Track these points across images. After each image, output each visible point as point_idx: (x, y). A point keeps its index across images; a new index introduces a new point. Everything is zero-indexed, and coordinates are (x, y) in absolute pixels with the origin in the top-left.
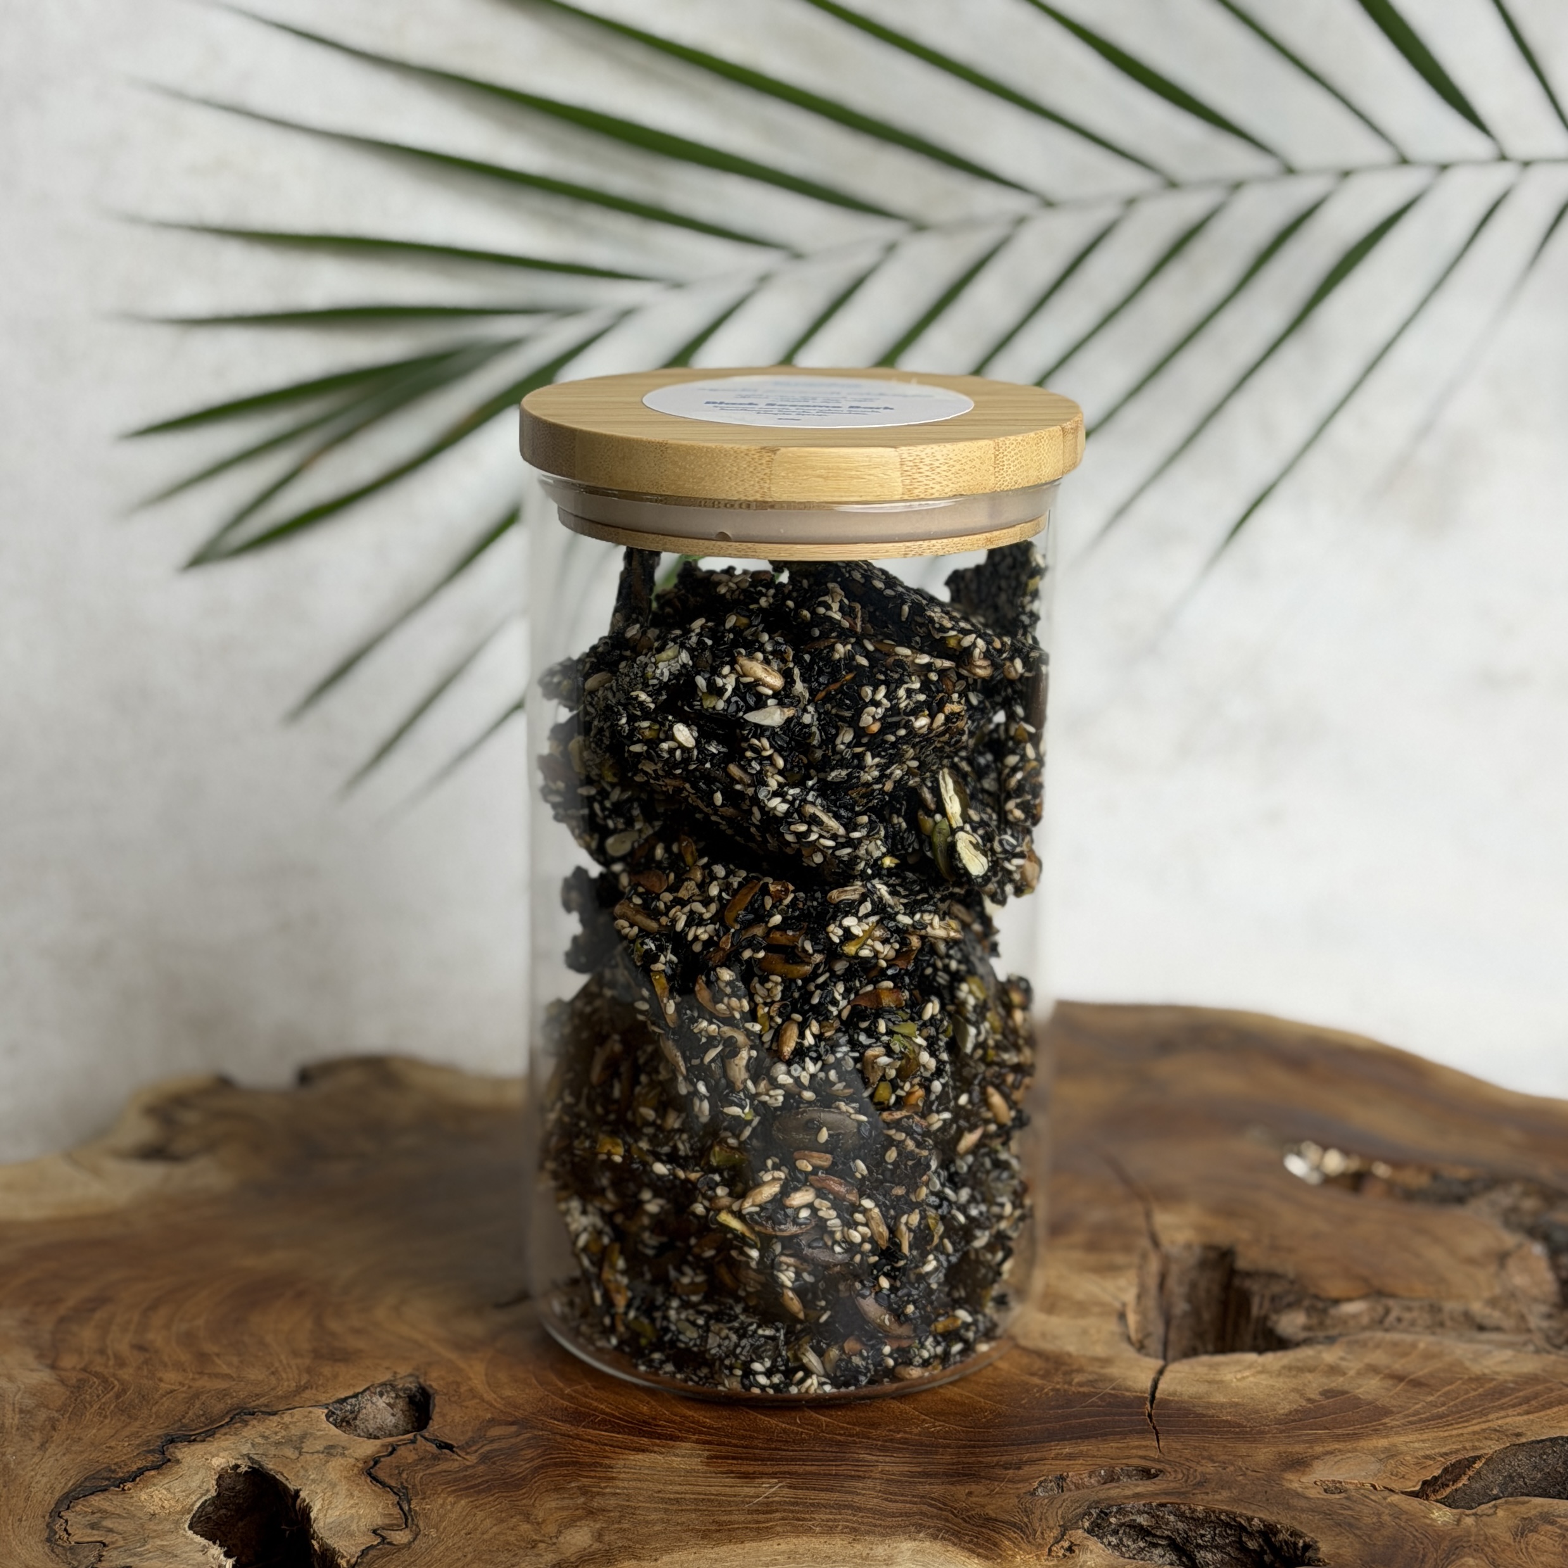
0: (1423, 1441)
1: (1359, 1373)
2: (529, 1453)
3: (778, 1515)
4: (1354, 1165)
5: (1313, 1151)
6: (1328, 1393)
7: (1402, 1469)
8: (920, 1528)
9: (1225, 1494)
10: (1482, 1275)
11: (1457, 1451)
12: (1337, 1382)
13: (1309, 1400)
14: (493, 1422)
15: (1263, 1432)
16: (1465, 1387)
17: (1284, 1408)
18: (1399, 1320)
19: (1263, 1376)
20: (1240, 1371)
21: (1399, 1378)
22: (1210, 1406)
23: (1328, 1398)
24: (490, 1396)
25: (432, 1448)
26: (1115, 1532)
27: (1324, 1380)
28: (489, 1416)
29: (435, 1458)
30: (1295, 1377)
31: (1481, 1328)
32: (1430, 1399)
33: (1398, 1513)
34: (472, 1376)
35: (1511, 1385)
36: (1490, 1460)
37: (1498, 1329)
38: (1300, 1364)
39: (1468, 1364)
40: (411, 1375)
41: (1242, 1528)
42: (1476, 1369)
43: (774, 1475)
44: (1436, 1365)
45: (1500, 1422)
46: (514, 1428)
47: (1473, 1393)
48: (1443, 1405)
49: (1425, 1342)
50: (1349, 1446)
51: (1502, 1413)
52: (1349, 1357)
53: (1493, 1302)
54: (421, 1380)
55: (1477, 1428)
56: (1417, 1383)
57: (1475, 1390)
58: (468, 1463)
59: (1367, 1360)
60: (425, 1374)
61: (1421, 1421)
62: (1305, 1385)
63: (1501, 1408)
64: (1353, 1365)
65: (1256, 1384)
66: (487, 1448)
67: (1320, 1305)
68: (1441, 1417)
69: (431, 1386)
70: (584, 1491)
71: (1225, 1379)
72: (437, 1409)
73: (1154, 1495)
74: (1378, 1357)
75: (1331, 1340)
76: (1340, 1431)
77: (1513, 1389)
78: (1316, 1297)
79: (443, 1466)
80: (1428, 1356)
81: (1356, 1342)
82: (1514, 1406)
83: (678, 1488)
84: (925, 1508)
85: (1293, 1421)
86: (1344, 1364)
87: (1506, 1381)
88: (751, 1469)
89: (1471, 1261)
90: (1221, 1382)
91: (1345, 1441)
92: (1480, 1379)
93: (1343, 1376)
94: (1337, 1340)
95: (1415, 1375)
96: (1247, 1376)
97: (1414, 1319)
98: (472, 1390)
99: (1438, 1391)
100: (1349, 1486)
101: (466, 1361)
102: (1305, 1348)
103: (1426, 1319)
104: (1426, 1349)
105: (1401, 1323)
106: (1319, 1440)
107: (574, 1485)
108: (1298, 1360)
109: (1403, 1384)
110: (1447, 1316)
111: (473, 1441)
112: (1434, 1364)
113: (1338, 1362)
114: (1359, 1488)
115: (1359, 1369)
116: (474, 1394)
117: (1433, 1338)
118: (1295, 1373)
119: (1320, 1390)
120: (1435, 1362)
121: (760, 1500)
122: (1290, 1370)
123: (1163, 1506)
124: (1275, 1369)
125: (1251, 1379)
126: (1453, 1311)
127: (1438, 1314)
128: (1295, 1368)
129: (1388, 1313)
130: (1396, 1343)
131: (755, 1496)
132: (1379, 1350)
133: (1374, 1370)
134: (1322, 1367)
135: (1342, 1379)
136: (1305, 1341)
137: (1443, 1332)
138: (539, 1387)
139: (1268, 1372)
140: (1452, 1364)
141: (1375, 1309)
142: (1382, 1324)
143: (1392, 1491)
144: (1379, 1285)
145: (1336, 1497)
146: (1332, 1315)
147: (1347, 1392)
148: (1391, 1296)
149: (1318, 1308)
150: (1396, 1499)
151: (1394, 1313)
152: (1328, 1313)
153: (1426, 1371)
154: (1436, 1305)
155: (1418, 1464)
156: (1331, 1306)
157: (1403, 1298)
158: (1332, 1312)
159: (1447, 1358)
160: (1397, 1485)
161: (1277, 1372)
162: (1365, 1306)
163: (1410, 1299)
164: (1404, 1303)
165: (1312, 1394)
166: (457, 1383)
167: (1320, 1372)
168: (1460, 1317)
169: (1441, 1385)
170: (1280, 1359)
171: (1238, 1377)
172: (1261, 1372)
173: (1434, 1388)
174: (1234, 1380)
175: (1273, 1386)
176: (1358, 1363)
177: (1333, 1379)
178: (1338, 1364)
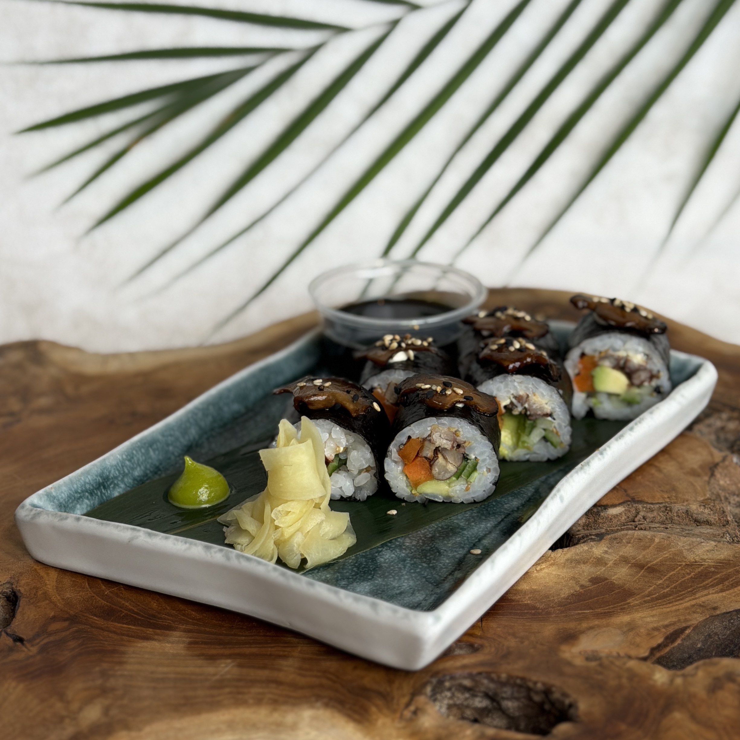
0: (653, 616)
1: (616, 564)
2: (72, 644)
3: (227, 690)
6: (595, 580)
7: (638, 640)
8: (318, 697)
9: (521, 663)
10: (699, 483)
11: (674, 624)
12: (600, 571)
13: (582, 586)
14: (54, 619)
15: (549, 613)
16: (683, 572)
17: (565, 593)
18: (644, 518)
19: (554, 568)
21: (640, 566)
23: (594, 584)
24: (56, 598)
25: (9, 641)
26: (449, 689)
27: (592, 569)
28: (52, 614)
29: (11, 650)
30: (573, 568)
31: (698, 522)
32: (660, 582)
33: (632, 675)
34: (48, 582)
35: (713, 569)
36: (696, 628)
37: (708, 523)
38: (578, 557)
39: (685, 553)
40: (8, 583)
41: (529, 689)
42: (691, 557)
43: (229, 656)
44: (666, 555)
45: (703, 599)
46: (66, 624)
47: (688, 577)
48: (667, 587)
49: (659, 537)
50: (604, 622)
51: (706, 592)
52: (610, 551)
53: (704, 503)
54: (14, 586)
55: (688, 604)
56: (652, 570)
57: (689, 574)
58: (31, 654)
59: (621, 553)
60: (18, 582)
61: (652, 600)
62: (580, 574)
63: (705, 588)
64: (612, 558)
65: (549, 574)
66: (45, 641)
68: (665, 596)
69: (19, 591)
70: (104, 674)
72: (20, 610)
73: (475, 665)
74: (628, 550)
75: (600, 537)
76: (599, 610)
77: (713, 572)
79: (15, 656)
80: (660, 548)
81: (616, 539)
82: (713, 586)
83: (165, 669)
84: (324, 681)
85: (570, 603)
86: (606, 556)
87: (710, 567)
88: (214, 652)
89: (693, 473)
91: (602, 619)
92: (691, 565)
93: (605, 566)
94: (603, 537)
95: (651, 564)
96: (544, 568)
97: (654, 517)
98: (45, 593)
99: (665, 576)
100: (603, 655)
101: (46, 570)
102: (582, 545)
103: (662, 516)
104: (659, 542)
105: (645, 520)
106: (585, 618)
107: (97, 669)
108: (577, 554)
109: (643, 571)
110: (675, 514)
111: (38, 635)
112: (665, 554)
113: (603, 555)
114: (608, 656)
115: (616, 560)
116: (46, 596)
117: (665, 533)
118: (574, 564)
119: (589, 578)
120: (665, 552)
121: (217, 677)
122: (571, 562)
123: (480, 674)
124: (561, 562)
125: (546, 570)
126: (679, 510)
127: (670, 513)
128: (574, 560)
129: (638, 513)
130: (640, 539)
131: (215, 675)
132: (629, 545)
133: (625, 561)
134: (592, 559)
135: (604, 569)
136: (583, 537)
137: (672, 526)
138: (89, 590)
139: (557, 565)
140: (675, 554)
141: (630, 511)
142: (634, 521)
143: (630, 657)
144: (634, 495)
145: (593, 664)
146: (602, 516)
147: (606, 579)
148: (641, 502)
149: (594, 512)
150: (632, 664)
151: (642, 514)
152: (600, 515)
153: (658, 560)
154: (669, 507)
155: (648, 634)
156: (602, 510)
157: (647, 503)
158: (602, 514)
159: (673, 549)
160: (633, 652)
161: (563, 565)
162: (623, 509)
163: (652, 504)
164: (648, 506)
165: (584, 581)
166: (37, 589)
167: (590, 563)
168: (683, 514)
169: (667, 571)
170: (565, 554)
171: (538, 569)
172: (552, 564)
173: (662, 573)
174: (535, 571)
175: (559, 575)
176: (616, 556)
177: (599, 568)
178: (602, 557)
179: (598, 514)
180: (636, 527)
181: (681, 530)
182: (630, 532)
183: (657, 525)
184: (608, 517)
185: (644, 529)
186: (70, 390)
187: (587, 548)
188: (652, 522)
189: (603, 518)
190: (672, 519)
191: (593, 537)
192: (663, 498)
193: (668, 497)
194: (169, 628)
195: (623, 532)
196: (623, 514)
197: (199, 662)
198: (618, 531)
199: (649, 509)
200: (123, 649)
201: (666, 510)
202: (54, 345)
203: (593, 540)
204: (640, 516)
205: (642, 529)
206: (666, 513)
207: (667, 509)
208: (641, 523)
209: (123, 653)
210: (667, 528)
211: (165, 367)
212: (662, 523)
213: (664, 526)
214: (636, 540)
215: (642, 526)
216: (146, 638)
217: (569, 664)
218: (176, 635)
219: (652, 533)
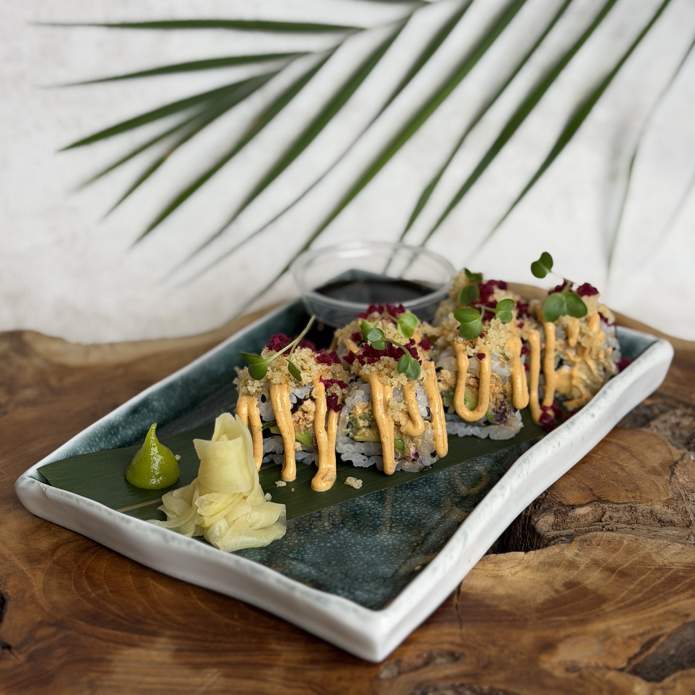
0: (628, 624)
1: (588, 567)
2: (60, 652)
6: (569, 585)
7: (615, 649)
9: (501, 675)
10: (661, 482)
11: (648, 632)
12: (573, 575)
13: (557, 591)
14: (41, 624)
15: (526, 620)
16: (653, 576)
17: (541, 598)
18: (611, 518)
19: (528, 571)
20: (513, 567)
21: (611, 570)
22: (495, 597)
23: (568, 588)
24: (42, 601)
27: (566, 573)
28: (39, 619)
30: (547, 571)
31: (662, 523)
32: (632, 587)
33: (613, 688)
34: (34, 584)
35: (682, 574)
36: (670, 636)
37: (672, 523)
38: (550, 560)
39: (654, 556)
42: (659, 561)
43: (215, 665)
44: (635, 558)
45: (675, 605)
46: (53, 629)
47: (658, 582)
48: (640, 592)
49: (627, 539)
50: (581, 629)
51: (677, 598)
52: (581, 553)
53: (667, 503)
55: (661, 611)
56: (623, 574)
57: (659, 578)
58: (19, 662)
59: (591, 556)
60: (5, 583)
61: (626, 606)
62: (553, 578)
63: (676, 593)
64: (583, 561)
65: (523, 578)
66: (33, 648)
68: (637, 602)
69: (7, 593)
70: (91, 685)
71: (503, 574)
72: (7, 614)
73: (457, 676)
74: (598, 553)
75: (570, 538)
77: (683, 577)
78: (561, 504)
79: (3, 665)
80: (630, 551)
81: (585, 540)
82: (683, 591)
83: (152, 679)
85: (546, 609)
86: (578, 559)
87: (678, 571)
88: (199, 660)
89: (654, 471)
90: (502, 576)
91: (578, 626)
92: (661, 569)
93: (577, 570)
94: (573, 539)
95: (622, 567)
96: (518, 571)
97: (620, 517)
98: (32, 596)
99: (636, 580)
100: (582, 665)
101: (33, 571)
102: (553, 547)
103: (626, 516)
104: (627, 545)
105: (612, 520)
106: (561, 625)
107: (85, 679)
108: (549, 557)
109: (614, 575)
110: (640, 514)
111: (25, 642)
112: (635, 557)
113: (574, 557)
114: (588, 667)
115: (587, 564)
116: (33, 599)
117: (632, 534)
118: (548, 567)
119: (563, 582)
120: (634, 555)
121: (204, 688)
122: (544, 565)
123: (462, 685)
124: (535, 564)
125: (520, 574)
126: (644, 510)
127: (635, 513)
128: (547, 563)
129: (604, 513)
130: (609, 541)
131: (201, 685)
132: (599, 547)
133: (596, 564)
134: (564, 562)
135: (577, 572)
136: (553, 538)
137: (638, 527)
138: (76, 592)
139: (531, 568)
140: (644, 558)
141: (596, 511)
142: (601, 521)
143: (609, 668)
144: (599, 494)
145: (573, 676)
146: (570, 516)
147: (579, 584)
148: (607, 502)
149: (562, 511)
150: (611, 675)
151: (608, 514)
152: (568, 514)
153: (628, 564)
154: (634, 507)
155: (625, 643)
156: (570, 510)
157: (613, 503)
158: (570, 514)
159: (641, 552)
160: (611, 663)
161: (536, 568)
162: (590, 509)
163: (618, 504)
164: (615, 506)
165: (558, 585)
166: (24, 591)
167: (563, 566)
168: (648, 514)
169: (638, 575)
170: (538, 557)
171: (513, 572)
172: (526, 568)
173: (633, 577)
174: (510, 575)
175: (534, 579)
176: (587, 559)
177: (571, 572)
178: (574, 560)
179: (566, 513)
180: (603, 527)
181: (648, 531)
182: (599, 533)
183: (624, 525)
184: (576, 517)
185: (611, 529)
186: (53, 382)
187: (559, 551)
188: (618, 522)
189: (571, 518)
190: (636, 519)
191: (563, 538)
192: (628, 497)
193: (633, 497)
194: (155, 634)
195: (591, 534)
196: (591, 514)
197: (186, 671)
198: (587, 532)
199: (615, 508)
200: (109, 657)
201: (631, 510)
202: (38, 335)
203: (563, 542)
204: (606, 516)
205: (609, 530)
206: (631, 513)
208: (608, 523)
209: (110, 661)
210: (633, 529)
211: (144, 359)
212: (628, 523)
213: (630, 526)
214: (606, 542)
215: (610, 527)
216: (133, 645)
217: (550, 675)
218: (162, 642)
219: (621, 535)
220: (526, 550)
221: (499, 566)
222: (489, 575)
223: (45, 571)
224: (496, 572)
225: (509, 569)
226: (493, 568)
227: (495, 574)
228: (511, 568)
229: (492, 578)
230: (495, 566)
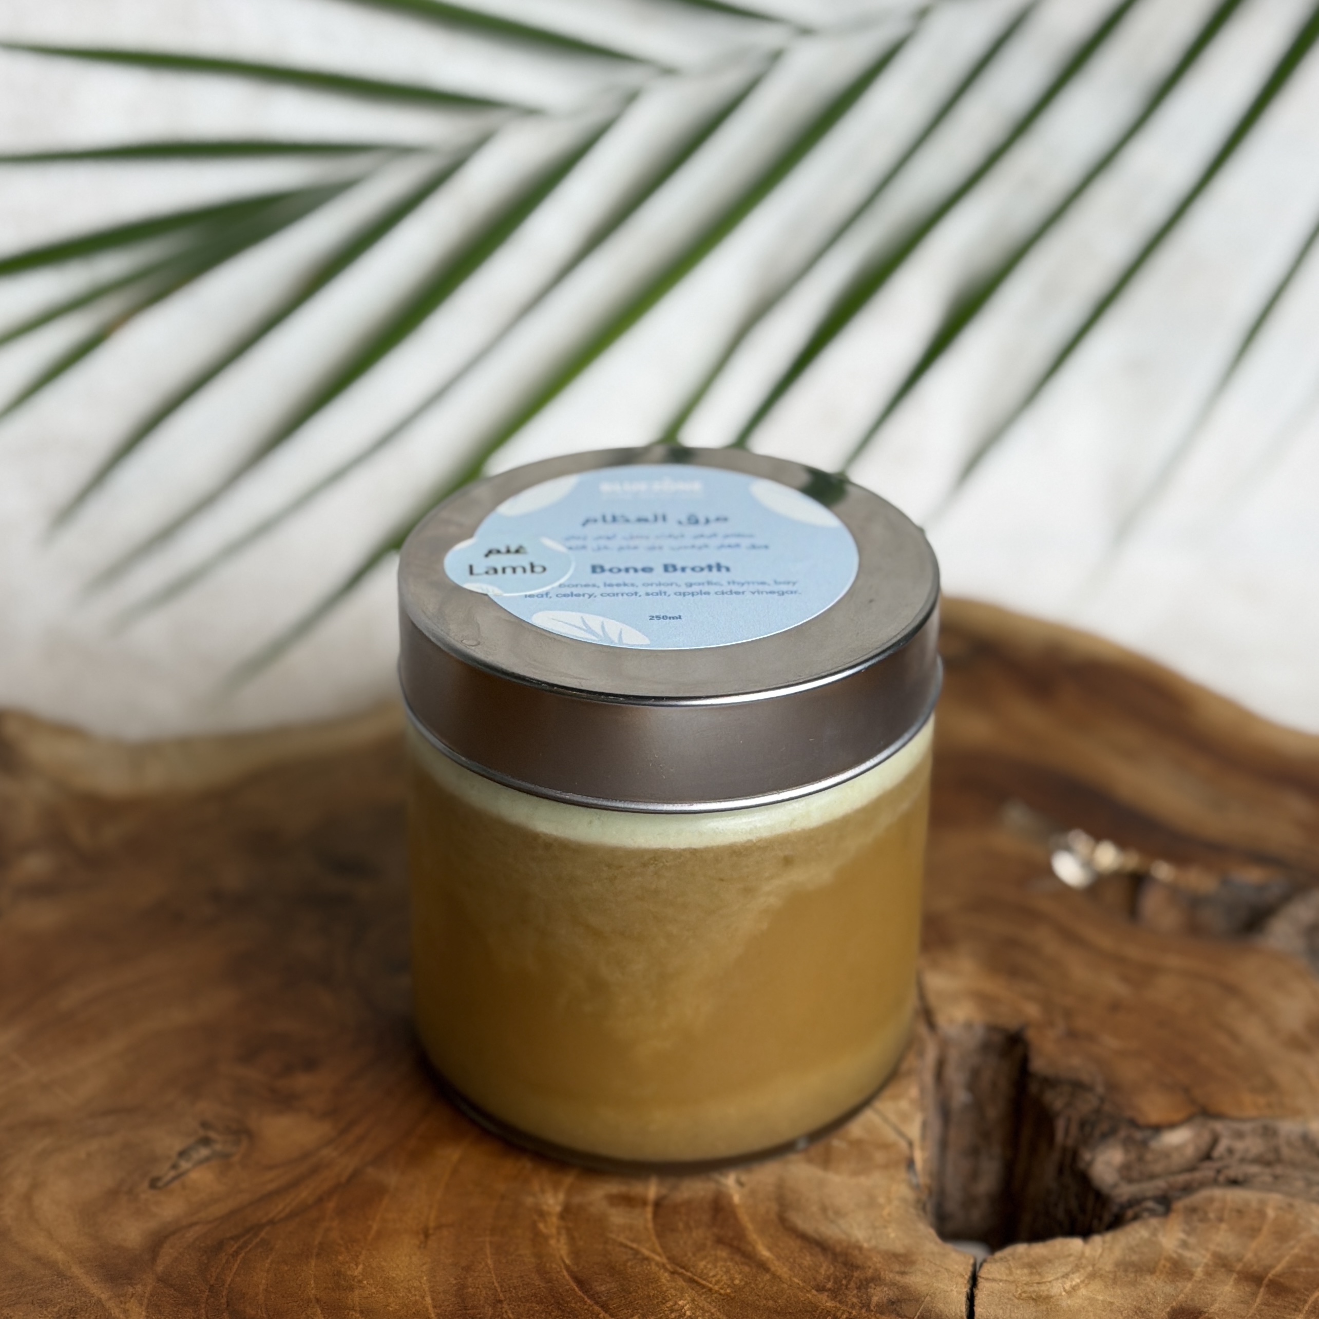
1: (1209, 1273)
4: (1132, 861)
5: (1080, 841)
12: (1184, 1291)
18: (1230, 1151)
19: (1097, 1285)
20: (1066, 1276)
21: (1254, 1278)
27: (1169, 1289)
30: (1134, 1283)
38: (1135, 1258)
44: (1295, 1250)
49: (1272, 1204)
52: (1192, 1240)
56: (1278, 1288)
59: (1212, 1247)
64: (1199, 1258)
65: (1092, 1301)
67: (1139, 1135)
71: (1051, 1293)
74: (1225, 1240)
75: (1164, 1204)
78: (1134, 1123)
80: (1283, 1234)
81: (1195, 1210)
86: (1187, 1254)
90: (1048, 1297)
93: (1189, 1279)
94: (1170, 1206)
95: (1274, 1272)
96: (1078, 1286)
97: (1247, 1150)
99: (1305, 1302)
101: (121, 1302)
102: (1136, 1225)
104: (1276, 1219)
105: (1232, 1157)
108: (1131, 1249)
109: (1262, 1290)
110: (1284, 1142)
112: (1292, 1248)
113: (1180, 1251)
115: (1207, 1265)
117: (1279, 1192)
118: (1133, 1275)
119: (1168, 1310)
120: (1292, 1244)
122: (1126, 1271)
124: (1107, 1269)
125: (1083, 1291)
126: (1290, 1133)
127: (1273, 1140)
128: (1130, 1265)
129: (1215, 1141)
130: (1240, 1212)
132: (1224, 1225)
133: (1225, 1266)
134: (1162, 1262)
135: (1189, 1285)
136: (1130, 1203)
137: (1285, 1173)
139: (1101, 1276)
140: (1311, 1248)
141: (1200, 1136)
142: (1212, 1160)
146: (1153, 1148)
147: (1201, 1312)
148: (1218, 1116)
149: (1137, 1139)
151: (1224, 1142)
152: (1148, 1145)
153: (1284, 1263)
154: (1271, 1127)
156: (1152, 1136)
157: (1232, 1118)
158: (1153, 1144)
159: (1304, 1236)
161: (1111, 1276)
162: (1190, 1134)
163: (1241, 1121)
164: (1235, 1125)
167: (1161, 1272)
168: (1298, 1143)
169: (1307, 1289)
170: (1111, 1249)
171: (1067, 1286)
172: (1092, 1276)
173: (1298, 1295)
174: (1064, 1293)
175: (1112, 1303)
176: (1203, 1252)
177: (1180, 1285)
178: (1180, 1256)
179: (1144, 1144)
180: (1218, 1175)
181: (1306, 1183)
182: (1215, 1192)
183: (1257, 1169)
184: (1165, 1150)
185: (1233, 1179)
187: (1147, 1235)
188: (1244, 1161)
189: (1155, 1152)
190: (1277, 1150)
191: (1150, 1204)
192: (1258, 1108)
193: (1267, 1106)
195: (1202, 1192)
196: (1190, 1143)
198: (1192, 1188)
199: (1237, 1131)
203: (1153, 1213)
204: (1221, 1148)
205: (1231, 1182)
207: (1268, 1132)
208: (1226, 1163)
210: (1278, 1178)
212: (1260, 1160)
213: (1270, 1171)
214: (1234, 1214)
215: (1232, 1173)
219: (1257, 1195)
220: (1086, 1233)
221: (1039, 1274)
222: (1024, 1295)
223: (145, 1301)
224: (1035, 1288)
225: (1060, 1281)
226: (1028, 1279)
227: (1034, 1291)
228: (1063, 1277)
229: (1032, 1303)
230: (1031, 1274)
